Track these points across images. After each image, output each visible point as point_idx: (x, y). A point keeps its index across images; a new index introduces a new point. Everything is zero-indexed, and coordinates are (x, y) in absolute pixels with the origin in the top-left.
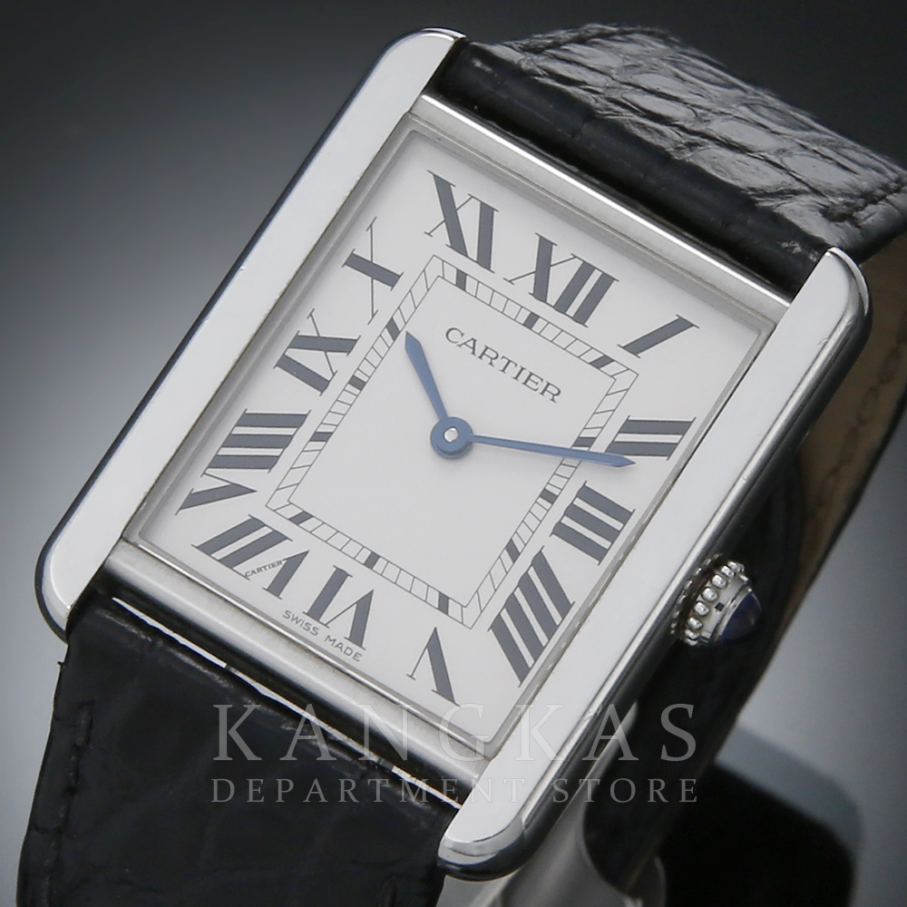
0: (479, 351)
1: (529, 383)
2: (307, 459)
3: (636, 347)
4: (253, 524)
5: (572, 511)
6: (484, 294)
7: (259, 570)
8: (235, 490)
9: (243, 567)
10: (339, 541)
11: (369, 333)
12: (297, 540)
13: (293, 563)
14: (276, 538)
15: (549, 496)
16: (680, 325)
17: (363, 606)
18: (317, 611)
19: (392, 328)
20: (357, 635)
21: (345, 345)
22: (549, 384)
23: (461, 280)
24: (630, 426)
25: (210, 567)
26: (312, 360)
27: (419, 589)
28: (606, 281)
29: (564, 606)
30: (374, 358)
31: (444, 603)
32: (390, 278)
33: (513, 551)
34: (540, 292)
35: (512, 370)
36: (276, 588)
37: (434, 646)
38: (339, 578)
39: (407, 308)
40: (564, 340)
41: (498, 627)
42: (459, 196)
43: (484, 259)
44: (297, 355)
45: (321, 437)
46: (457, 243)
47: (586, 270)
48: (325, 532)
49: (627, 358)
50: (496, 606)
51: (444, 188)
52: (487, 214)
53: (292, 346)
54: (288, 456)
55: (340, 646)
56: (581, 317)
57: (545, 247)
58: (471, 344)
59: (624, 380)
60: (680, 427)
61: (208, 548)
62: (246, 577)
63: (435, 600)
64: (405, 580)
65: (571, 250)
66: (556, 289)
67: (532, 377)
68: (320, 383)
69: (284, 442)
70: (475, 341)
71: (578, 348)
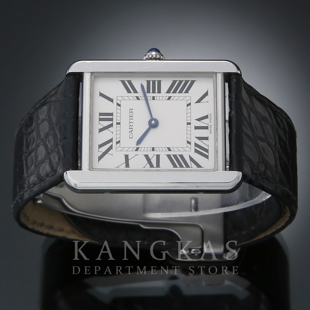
0: (132, 130)
1: (132, 116)
2: (176, 149)
3: (111, 100)
4: (196, 151)
5: (154, 92)
6: (118, 136)
7: (205, 144)
8: (192, 159)
9: (206, 147)
10: (189, 132)
11: (141, 153)
12: (194, 141)
13: (200, 138)
14: (196, 145)
15: (154, 98)
16: (101, 95)
17: (199, 120)
18: (206, 128)
19: (137, 149)
20: (206, 117)
21: (147, 157)
22: (130, 112)
23: (118, 142)
24: (129, 92)
25: (211, 154)
26: (154, 161)
27: (189, 111)
28: (101, 114)
29: (174, 82)
30: (146, 149)
31: (189, 105)
32: (127, 157)
33: (169, 98)
34: (111, 125)
35: (131, 121)
36: (207, 138)
37: (199, 101)
38: (196, 128)
39: (131, 149)
40: (118, 115)
41: (187, 92)
42: (100, 154)
43: (111, 140)
44: (155, 164)
45: (169, 149)
46: (111, 148)
47: (101, 120)
48: (189, 136)
49: (115, 101)
50: (183, 94)
51: (100, 158)
52: (101, 146)
53: (153, 167)
54: (177, 153)
55: (210, 119)
56: (111, 114)
57: (101, 130)
58: (131, 132)
59: (120, 98)
60: (123, 82)
61: (207, 157)
62: (208, 146)
63: (189, 107)
64: (189, 115)
65: (98, 125)
66: (108, 123)
67: (130, 116)
68: (158, 157)
69: (175, 156)
70: (130, 132)
71: (119, 111)
